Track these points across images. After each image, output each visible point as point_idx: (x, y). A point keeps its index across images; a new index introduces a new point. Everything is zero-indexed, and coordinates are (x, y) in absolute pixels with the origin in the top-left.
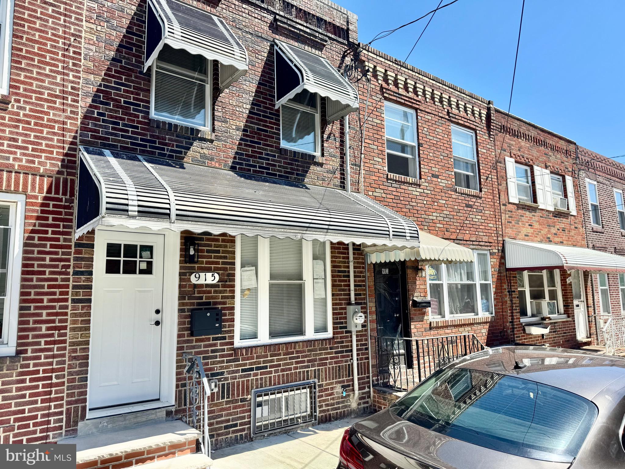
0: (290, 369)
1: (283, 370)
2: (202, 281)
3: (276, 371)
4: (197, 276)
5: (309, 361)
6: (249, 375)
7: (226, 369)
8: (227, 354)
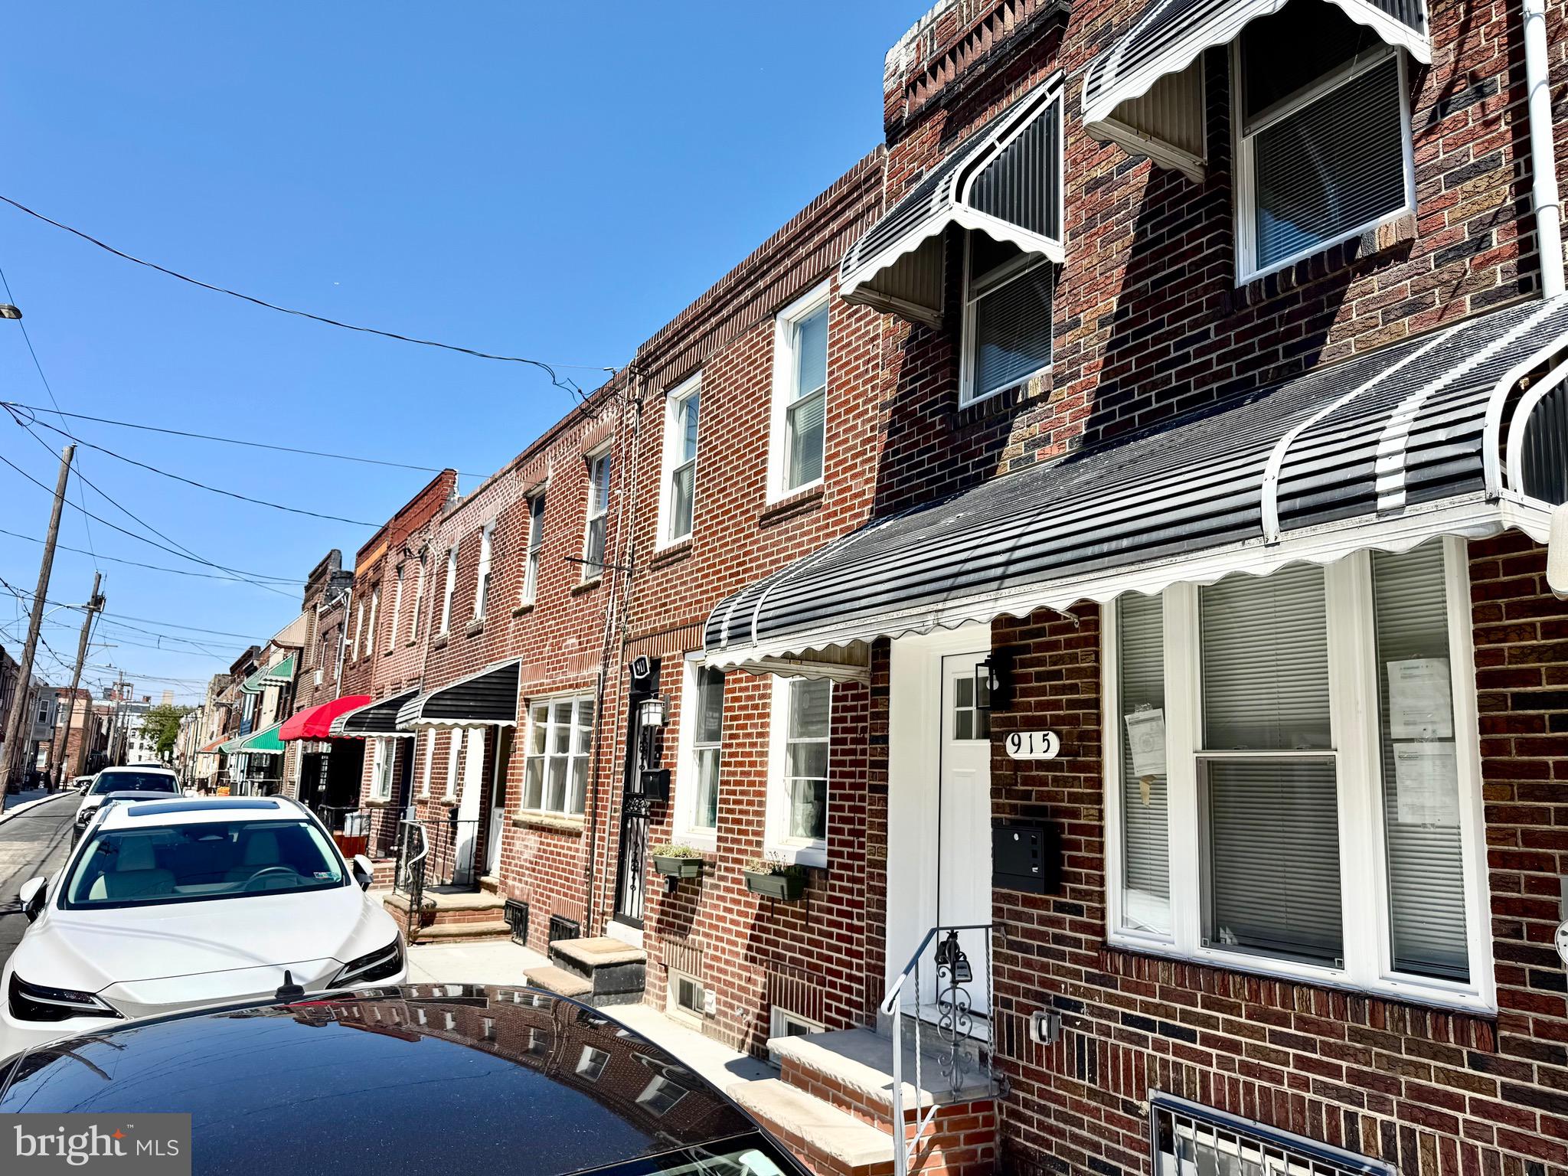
0: (1276, 1077)
1: (1247, 1069)
2: (1023, 755)
3: (1225, 1063)
4: (1016, 741)
5: (1355, 1077)
6: (1142, 1041)
7: (1085, 996)
8: (1086, 956)
